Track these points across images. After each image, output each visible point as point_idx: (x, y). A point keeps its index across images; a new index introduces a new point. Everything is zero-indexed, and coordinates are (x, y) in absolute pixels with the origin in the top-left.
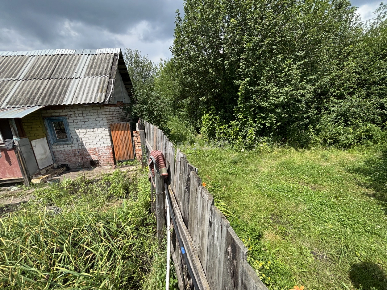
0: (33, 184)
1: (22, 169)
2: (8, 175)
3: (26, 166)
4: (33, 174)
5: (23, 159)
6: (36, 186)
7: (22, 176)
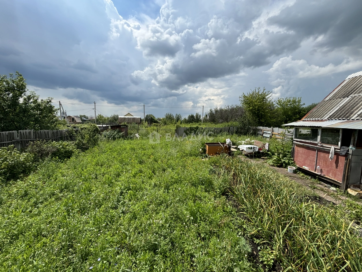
0: (348, 193)
1: (344, 175)
2: (330, 175)
3: (349, 174)
4: (352, 184)
5: (350, 168)
6: (350, 196)
7: (342, 180)
